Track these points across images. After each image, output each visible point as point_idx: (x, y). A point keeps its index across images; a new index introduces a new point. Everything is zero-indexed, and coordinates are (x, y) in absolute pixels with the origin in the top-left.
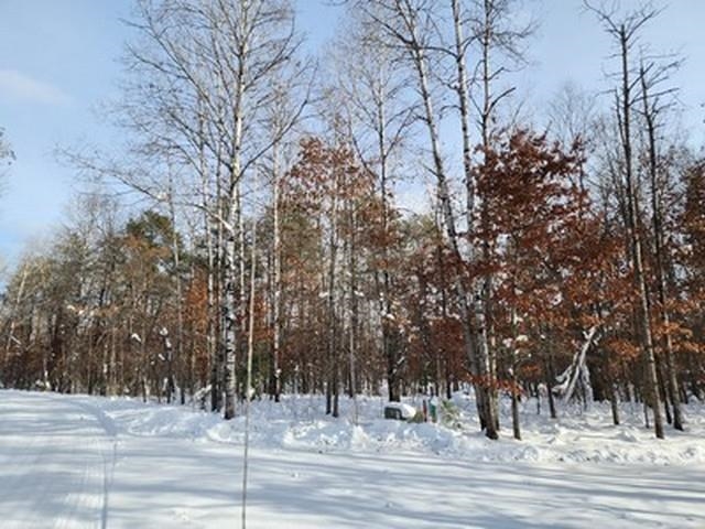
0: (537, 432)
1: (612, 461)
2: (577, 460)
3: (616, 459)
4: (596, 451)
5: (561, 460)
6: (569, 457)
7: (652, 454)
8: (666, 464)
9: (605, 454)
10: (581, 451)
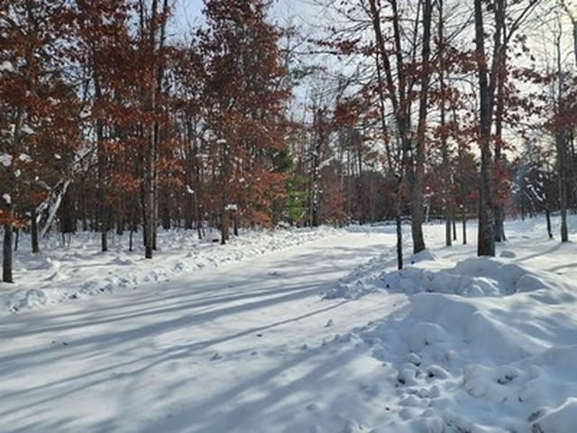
0: (25, 270)
1: (124, 286)
2: (91, 294)
3: (127, 284)
4: (107, 279)
5: (74, 297)
6: (81, 291)
7: (154, 273)
8: (167, 281)
9: (116, 281)
10: (92, 282)
